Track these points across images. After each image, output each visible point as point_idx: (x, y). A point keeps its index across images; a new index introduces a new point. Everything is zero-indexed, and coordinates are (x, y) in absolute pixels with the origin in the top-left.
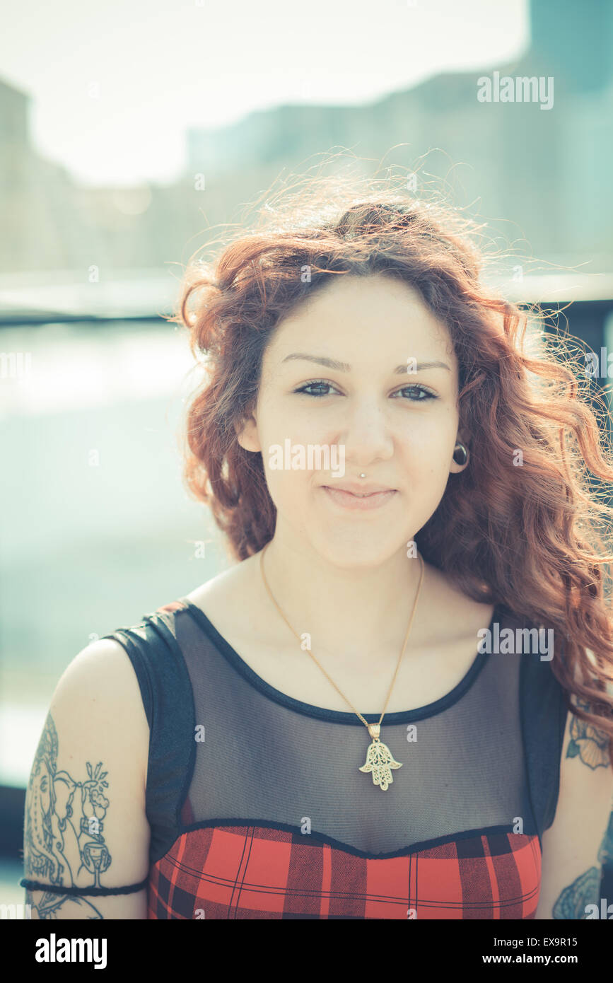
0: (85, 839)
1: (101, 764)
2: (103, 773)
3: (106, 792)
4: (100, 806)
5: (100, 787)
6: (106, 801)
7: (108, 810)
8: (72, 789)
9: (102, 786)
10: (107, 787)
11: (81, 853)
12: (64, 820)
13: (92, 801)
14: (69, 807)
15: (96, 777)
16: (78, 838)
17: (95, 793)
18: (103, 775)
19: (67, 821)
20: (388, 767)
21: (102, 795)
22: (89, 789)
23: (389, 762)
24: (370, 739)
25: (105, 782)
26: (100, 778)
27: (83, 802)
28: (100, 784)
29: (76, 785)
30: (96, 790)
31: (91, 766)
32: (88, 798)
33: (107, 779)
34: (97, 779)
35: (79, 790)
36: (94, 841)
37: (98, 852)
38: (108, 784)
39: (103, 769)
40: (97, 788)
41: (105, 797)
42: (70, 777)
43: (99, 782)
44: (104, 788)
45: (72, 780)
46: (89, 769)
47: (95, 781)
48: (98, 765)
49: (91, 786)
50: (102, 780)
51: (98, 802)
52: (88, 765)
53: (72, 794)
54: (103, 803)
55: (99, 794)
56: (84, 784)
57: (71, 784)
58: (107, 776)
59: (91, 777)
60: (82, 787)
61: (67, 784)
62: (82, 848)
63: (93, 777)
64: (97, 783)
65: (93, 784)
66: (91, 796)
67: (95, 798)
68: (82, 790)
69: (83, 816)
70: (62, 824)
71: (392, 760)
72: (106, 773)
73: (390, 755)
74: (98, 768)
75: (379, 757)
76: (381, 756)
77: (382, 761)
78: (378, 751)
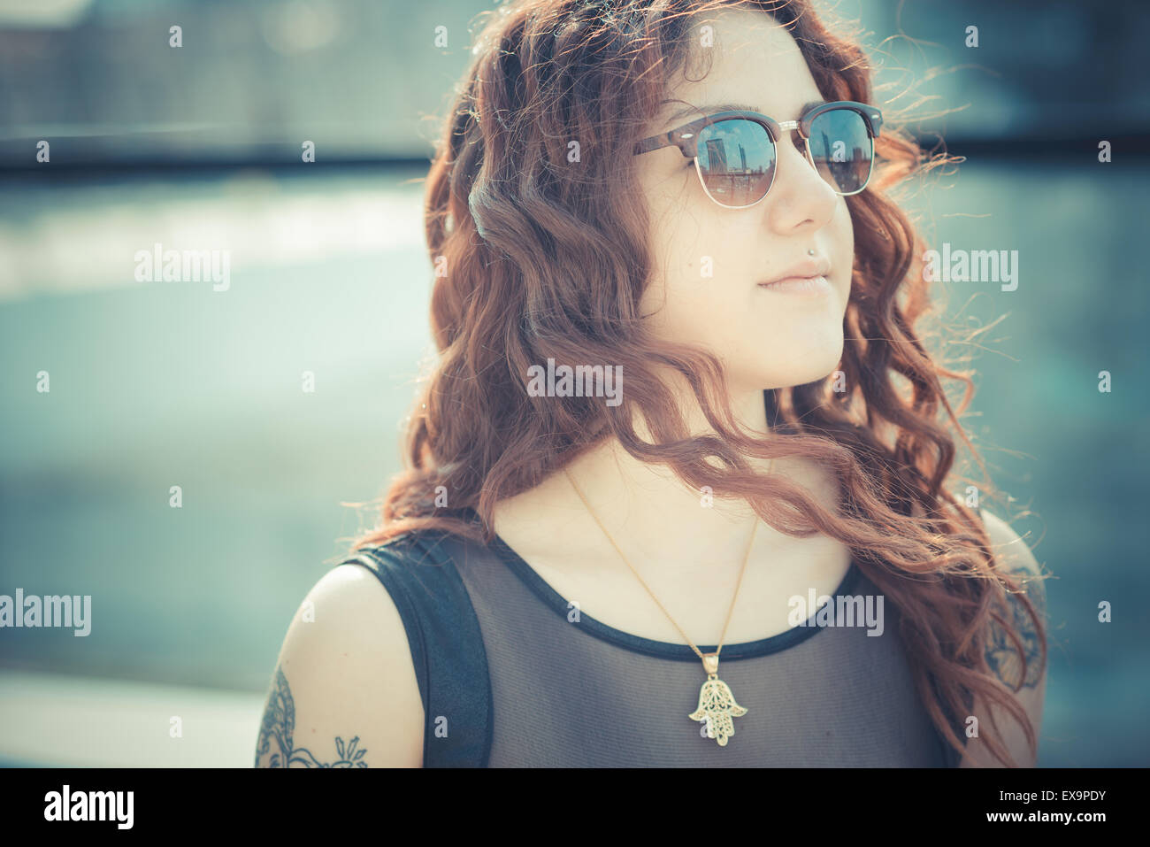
1: (356, 739)
2: (359, 751)
15: (349, 756)
18: (360, 754)
25: (363, 763)
26: (355, 758)
31: (342, 742)
33: (367, 759)
34: (351, 760)
39: (360, 746)
42: (312, 758)
43: (355, 764)
45: (314, 760)
46: (340, 746)
47: (348, 762)
48: (352, 741)
50: (357, 761)
52: (339, 740)
56: (334, 767)
58: (367, 755)
59: (342, 756)
63: (346, 757)
64: (352, 765)
65: (346, 766)
72: (364, 751)
74: (353, 744)
75: (716, 698)
76: (718, 698)
77: (720, 705)
78: (715, 691)
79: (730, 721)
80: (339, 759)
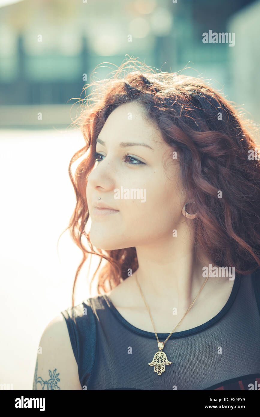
1: (56, 370)
2: (57, 374)
3: (59, 384)
5: (56, 382)
8: (43, 386)
10: (59, 381)
13: (52, 389)
15: (53, 377)
17: (53, 385)
18: (57, 375)
20: (164, 363)
21: (57, 385)
22: (50, 383)
23: (165, 361)
24: (157, 349)
25: (58, 379)
26: (56, 377)
28: (56, 380)
29: (45, 383)
30: (54, 384)
31: (51, 372)
33: (59, 377)
35: (46, 385)
38: (59, 380)
39: (57, 372)
40: (54, 382)
41: (58, 386)
42: (42, 380)
43: (55, 379)
44: (58, 382)
46: (50, 373)
47: (53, 379)
48: (54, 371)
49: (52, 382)
50: (56, 378)
52: (50, 371)
55: (55, 386)
56: (48, 382)
57: (43, 383)
58: (59, 375)
59: (51, 377)
60: (47, 383)
61: (41, 384)
63: (52, 377)
64: (54, 380)
65: (52, 381)
66: (52, 387)
68: (47, 385)
71: (167, 360)
72: (58, 374)
73: (166, 358)
74: (54, 372)
75: (160, 358)
76: (161, 358)
77: (161, 361)
78: (160, 355)
79: (164, 366)
80: (50, 378)
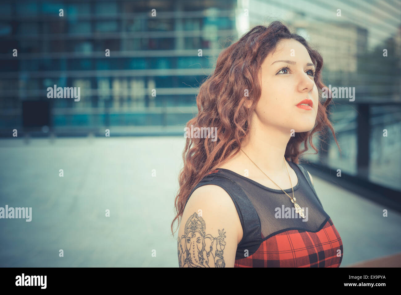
0: (217, 258)
1: (224, 229)
2: (224, 233)
3: (225, 239)
4: (223, 245)
6: (225, 243)
7: (225, 246)
8: (213, 241)
9: (224, 237)
10: (226, 237)
11: (215, 264)
12: (209, 252)
13: (220, 244)
14: (211, 247)
15: (222, 235)
16: (214, 258)
17: (221, 240)
19: (210, 252)
27: (217, 245)
28: (223, 237)
29: (214, 239)
31: (220, 231)
32: (219, 243)
33: (226, 235)
36: (220, 258)
37: (221, 263)
40: (222, 238)
41: (225, 241)
42: (212, 236)
43: (223, 236)
44: (225, 238)
46: (219, 232)
49: (220, 238)
51: (222, 244)
52: (219, 230)
53: (213, 242)
54: (224, 244)
55: (223, 241)
57: (212, 239)
59: (220, 235)
60: (216, 239)
61: (210, 239)
62: (216, 262)
64: (222, 236)
65: (221, 237)
66: (220, 242)
67: (221, 243)
69: (216, 250)
70: (208, 254)
72: (225, 232)
74: (223, 231)
80: (219, 236)
